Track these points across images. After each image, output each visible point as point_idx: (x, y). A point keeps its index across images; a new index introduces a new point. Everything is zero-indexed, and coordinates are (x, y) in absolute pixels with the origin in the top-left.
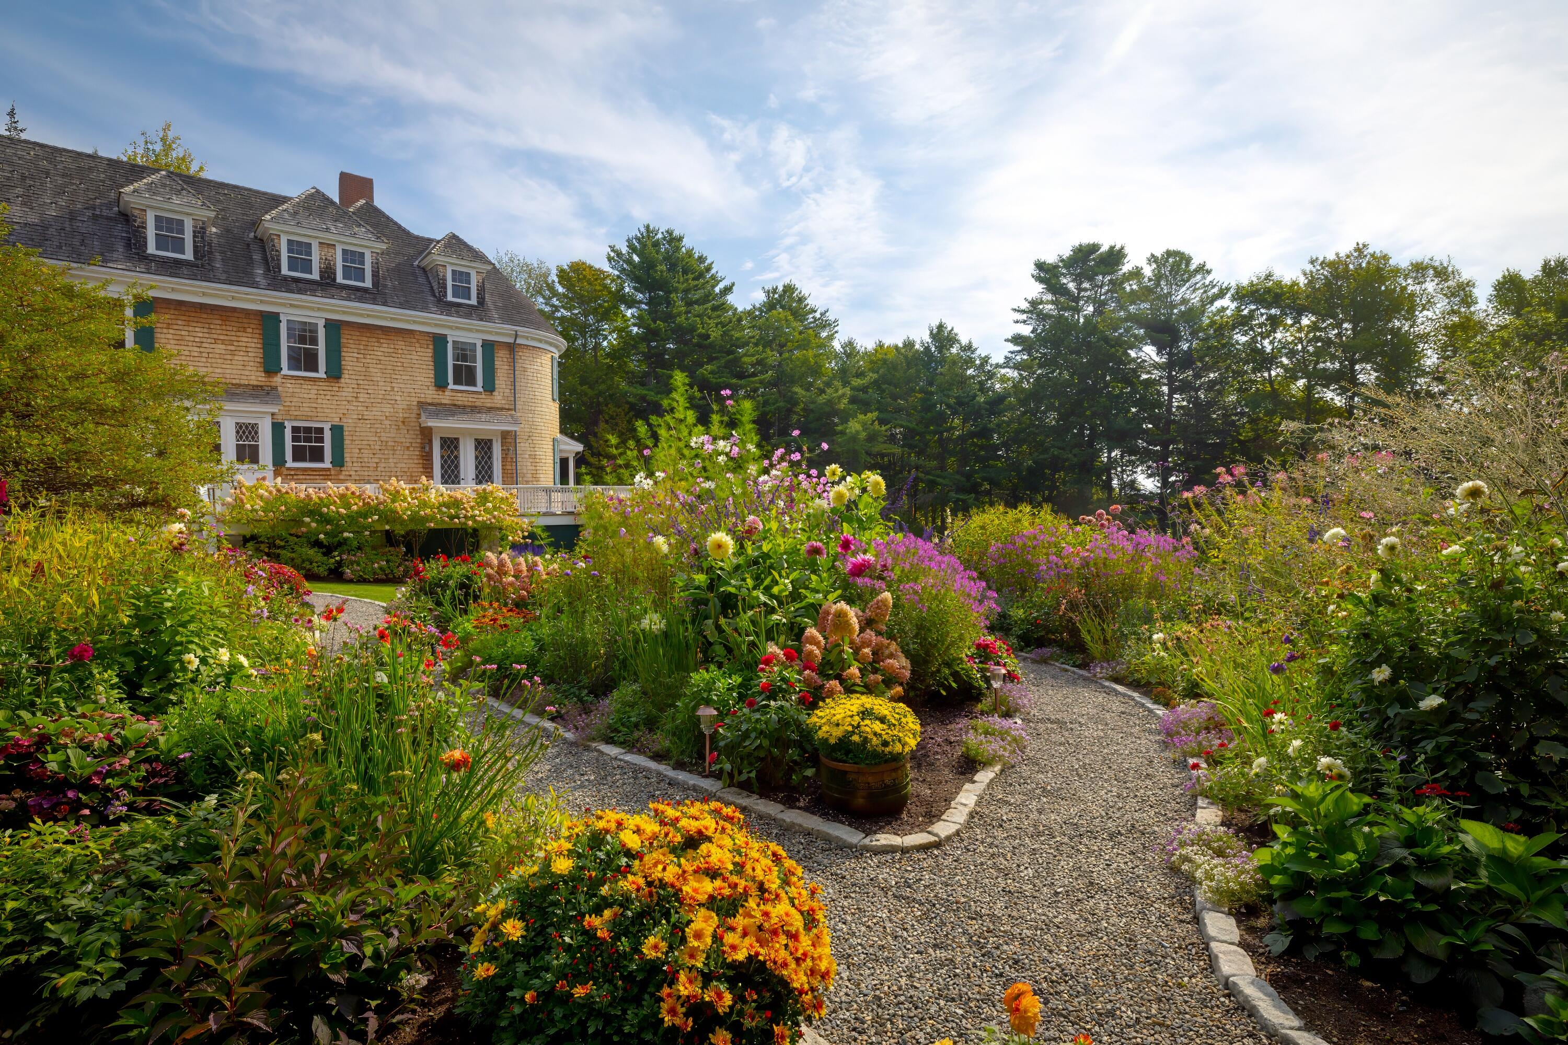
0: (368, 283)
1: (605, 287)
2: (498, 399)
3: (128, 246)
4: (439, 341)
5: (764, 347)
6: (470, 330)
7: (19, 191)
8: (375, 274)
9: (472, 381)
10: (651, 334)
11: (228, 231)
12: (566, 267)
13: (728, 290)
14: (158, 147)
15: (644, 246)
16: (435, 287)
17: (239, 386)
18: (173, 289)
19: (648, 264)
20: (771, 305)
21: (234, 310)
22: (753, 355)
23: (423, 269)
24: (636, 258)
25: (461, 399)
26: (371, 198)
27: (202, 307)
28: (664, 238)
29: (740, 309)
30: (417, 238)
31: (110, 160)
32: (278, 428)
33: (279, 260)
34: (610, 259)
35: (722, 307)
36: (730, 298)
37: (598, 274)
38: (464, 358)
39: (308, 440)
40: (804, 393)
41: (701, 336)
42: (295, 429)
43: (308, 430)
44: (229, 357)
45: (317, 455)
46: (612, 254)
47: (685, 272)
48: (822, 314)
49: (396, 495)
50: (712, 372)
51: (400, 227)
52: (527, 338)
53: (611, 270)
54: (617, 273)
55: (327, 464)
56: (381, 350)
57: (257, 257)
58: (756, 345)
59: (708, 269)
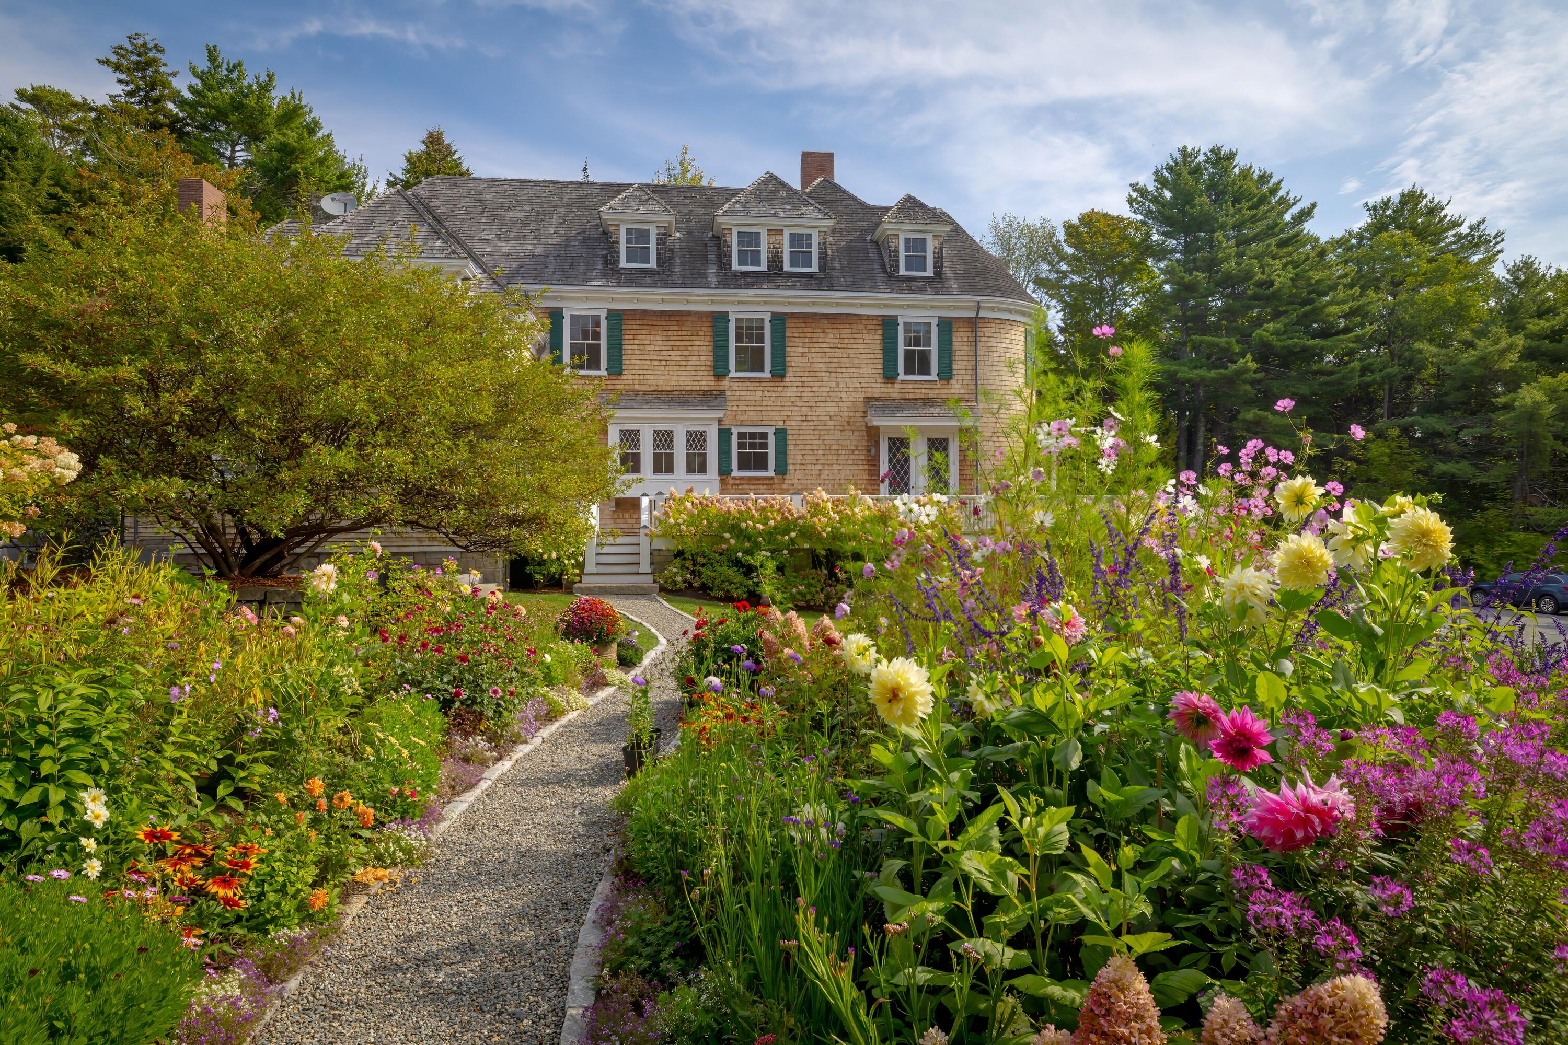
0: (815, 268)
1: (1125, 238)
2: (957, 387)
3: (606, 263)
4: (888, 324)
5: (1364, 288)
6: (924, 307)
7: (533, 227)
8: (823, 256)
9: (925, 370)
10: (1185, 289)
11: (689, 233)
12: (1076, 221)
13: (1306, 214)
14: (678, 171)
15: (1178, 175)
16: (886, 259)
17: (691, 392)
18: (638, 300)
19: (1184, 197)
20: (1378, 227)
21: (689, 313)
22: (1344, 302)
23: (876, 243)
24: (1167, 194)
25: (913, 391)
26: (831, 173)
27: (662, 314)
28: (1208, 160)
29: (1323, 240)
30: (874, 208)
31: (603, 184)
32: (724, 435)
33: (730, 256)
34: (1131, 201)
35: (1295, 240)
36: (1309, 227)
37: (1114, 222)
38: (917, 342)
39: (753, 446)
40: (1434, 350)
41: (1260, 284)
42: (741, 435)
43: (753, 435)
44: (683, 363)
45: (761, 463)
46: (1134, 195)
47: (1236, 201)
48: (1471, 228)
49: (816, 510)
50: (1276, 333)
51: (855, 199)
52: (993, 309)
53: (1133, 216)
54: (1140, 217)
55: (770, 473)
56: (826, 342)
57: (712, 256)
58: (1351, 286)
59: (1274, 191)
